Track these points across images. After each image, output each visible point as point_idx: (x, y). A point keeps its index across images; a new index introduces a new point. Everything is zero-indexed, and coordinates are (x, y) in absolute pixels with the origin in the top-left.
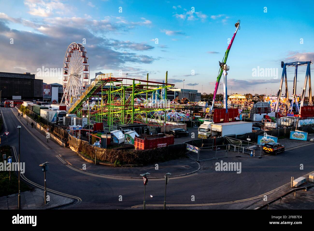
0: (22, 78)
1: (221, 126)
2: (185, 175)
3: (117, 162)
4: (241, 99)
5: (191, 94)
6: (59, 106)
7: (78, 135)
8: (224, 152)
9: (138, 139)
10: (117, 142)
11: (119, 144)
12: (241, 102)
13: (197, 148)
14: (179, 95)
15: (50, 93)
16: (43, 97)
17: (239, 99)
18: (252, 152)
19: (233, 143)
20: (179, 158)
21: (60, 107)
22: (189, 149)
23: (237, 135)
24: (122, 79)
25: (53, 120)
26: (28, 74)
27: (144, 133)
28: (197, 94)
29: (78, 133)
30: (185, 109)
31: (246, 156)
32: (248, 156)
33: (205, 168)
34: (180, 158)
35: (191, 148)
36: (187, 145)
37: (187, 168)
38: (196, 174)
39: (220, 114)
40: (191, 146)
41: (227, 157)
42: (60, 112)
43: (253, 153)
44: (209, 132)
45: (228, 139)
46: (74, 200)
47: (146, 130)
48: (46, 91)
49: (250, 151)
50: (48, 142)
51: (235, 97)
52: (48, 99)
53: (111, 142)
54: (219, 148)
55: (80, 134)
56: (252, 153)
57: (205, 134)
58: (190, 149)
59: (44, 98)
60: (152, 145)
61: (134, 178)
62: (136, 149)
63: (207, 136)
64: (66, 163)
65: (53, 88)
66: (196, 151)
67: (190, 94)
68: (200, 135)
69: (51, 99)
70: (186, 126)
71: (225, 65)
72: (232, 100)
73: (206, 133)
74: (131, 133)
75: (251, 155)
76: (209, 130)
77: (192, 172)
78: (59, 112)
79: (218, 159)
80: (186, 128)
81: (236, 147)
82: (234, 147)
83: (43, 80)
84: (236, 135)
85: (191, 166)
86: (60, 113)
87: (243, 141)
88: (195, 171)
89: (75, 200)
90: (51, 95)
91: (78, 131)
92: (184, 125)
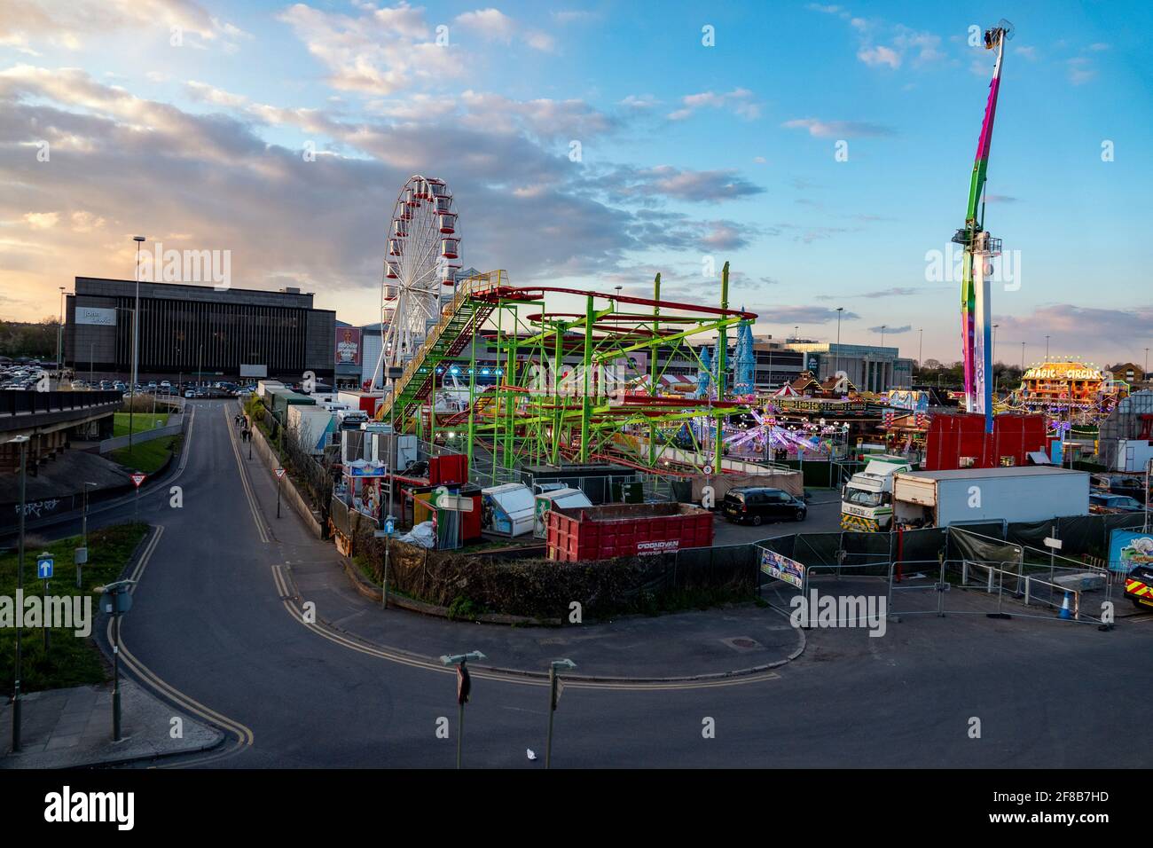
0: (273, 304)
1: (933, 481)
2: (722, 677)
3: (460, 603)
4: (1079, 383)
5: (872, 364)
6: (358, 399)
7: (370, 496)
8: (932, 589)
9: (560, 518)
10: (504, 528)
11: (515, 537)
12: (1079, 397)
13: (799, 566)
14: (822, 367)
15: (358, 357)
16: (333, 370)
17: (1070, 383)
18: (1066, 600)
19: (982, 554)
20: (726, 605)
21: (362, 399)
22: (769, 569)
23: (1010, 525)
24: (540, 293)
25: (320, 444)
26: (293, 294)
27: (621, 501)
28: (896, 363)
29: (371, 489)
30: (821, 415)
31: (1039, 614)
32: (1049, 617)
33: (825, 655)
34: (728, 604)
35: (777, 567)
36: (764, 554)
37: (742, 649)
38: (774, 675)
39: (958, 434)
40: (778, 557)
41: (944, 616)
42: (347, 417)
43: (1071, 604)
44: (886, 505)
45: (963, 538)
46: (222, 736)
47: (627, 490)
48: (346, 350)
49: (1061, 593)
50: (278, 517)
51: (1053, 376)
52: (350, 378)
53: (485, 527)
54: (921, 576)
55: (377, 493)
56: (1065, 605)
57: (870, 513)
58: (775, 569)
59: (337, 374)
60: (614, 545)
61: (504, 672)
62: (552, 557)
63: (878, 524)
64: (288, 594)
65: (367, 339)
66: (797, 579)
67: (867, 366)
68: (849, 519)
69: (359, 376)
70: (800, 480)
71: (981, 236)
72: (1039, 385)
73: (874, 509)
74: (561, 497)
75: (1063, 614)
76: (887, 497)
77: (756, 668)
78: (343, 416)
79: (900, 621)
80: (799, 488)
81: (997, 576)
82: (988, 574)
83: (335, 312)
84: (1006, 525)
85: (761, 642)
86: (345, 418)
87: (1026, 550)
88: (771, 665)
89: (230, 737)
90: (361, 365)
91: (368, 481)
92: (792, 476)
